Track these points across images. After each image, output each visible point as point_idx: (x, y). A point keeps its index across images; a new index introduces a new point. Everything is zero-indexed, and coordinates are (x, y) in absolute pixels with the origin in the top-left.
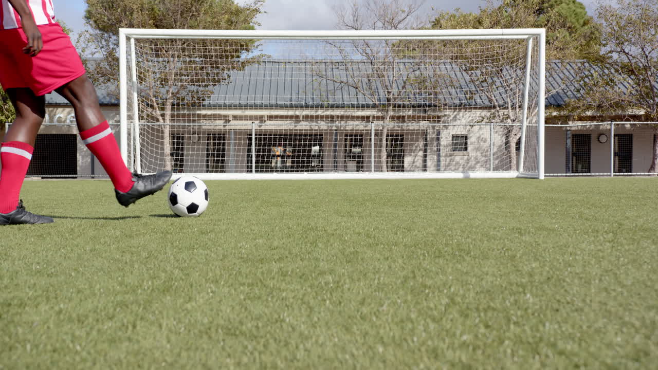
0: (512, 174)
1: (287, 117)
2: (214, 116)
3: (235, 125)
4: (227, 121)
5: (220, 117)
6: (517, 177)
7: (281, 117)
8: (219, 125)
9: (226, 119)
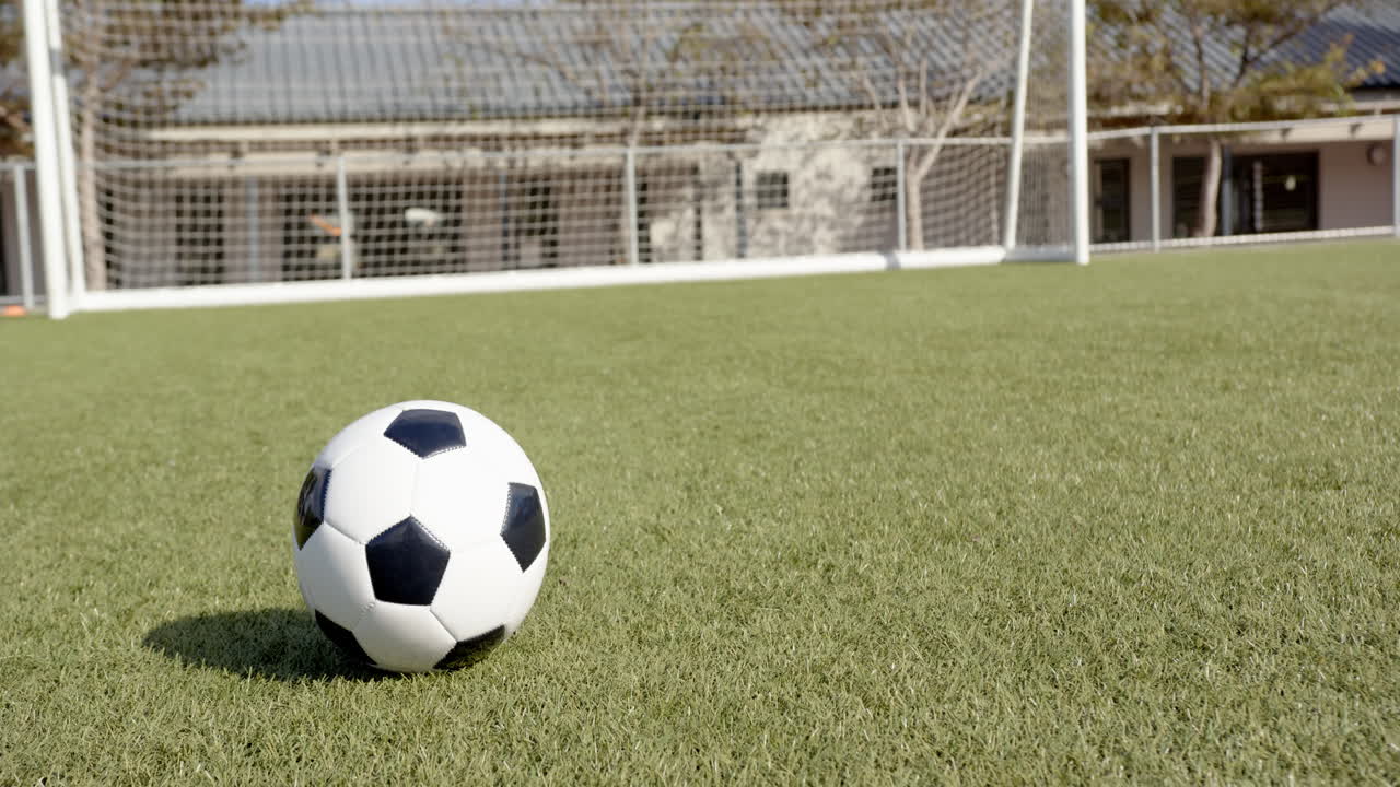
0: (990, 255)
1: (383, 143)
2: (206, 143)
3: (257, 165)
4: (236, 154)
5: (220, 145)
6: (1004, 262)
7: (370, 143)
8: (217, 166)
9: (235, 151)
